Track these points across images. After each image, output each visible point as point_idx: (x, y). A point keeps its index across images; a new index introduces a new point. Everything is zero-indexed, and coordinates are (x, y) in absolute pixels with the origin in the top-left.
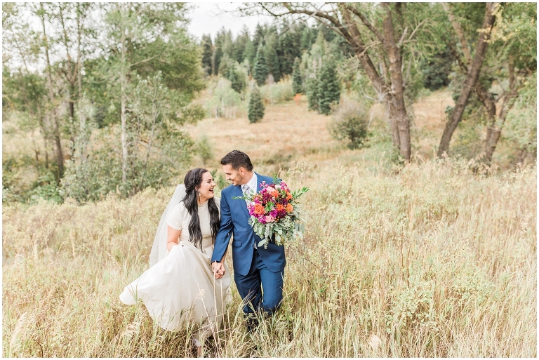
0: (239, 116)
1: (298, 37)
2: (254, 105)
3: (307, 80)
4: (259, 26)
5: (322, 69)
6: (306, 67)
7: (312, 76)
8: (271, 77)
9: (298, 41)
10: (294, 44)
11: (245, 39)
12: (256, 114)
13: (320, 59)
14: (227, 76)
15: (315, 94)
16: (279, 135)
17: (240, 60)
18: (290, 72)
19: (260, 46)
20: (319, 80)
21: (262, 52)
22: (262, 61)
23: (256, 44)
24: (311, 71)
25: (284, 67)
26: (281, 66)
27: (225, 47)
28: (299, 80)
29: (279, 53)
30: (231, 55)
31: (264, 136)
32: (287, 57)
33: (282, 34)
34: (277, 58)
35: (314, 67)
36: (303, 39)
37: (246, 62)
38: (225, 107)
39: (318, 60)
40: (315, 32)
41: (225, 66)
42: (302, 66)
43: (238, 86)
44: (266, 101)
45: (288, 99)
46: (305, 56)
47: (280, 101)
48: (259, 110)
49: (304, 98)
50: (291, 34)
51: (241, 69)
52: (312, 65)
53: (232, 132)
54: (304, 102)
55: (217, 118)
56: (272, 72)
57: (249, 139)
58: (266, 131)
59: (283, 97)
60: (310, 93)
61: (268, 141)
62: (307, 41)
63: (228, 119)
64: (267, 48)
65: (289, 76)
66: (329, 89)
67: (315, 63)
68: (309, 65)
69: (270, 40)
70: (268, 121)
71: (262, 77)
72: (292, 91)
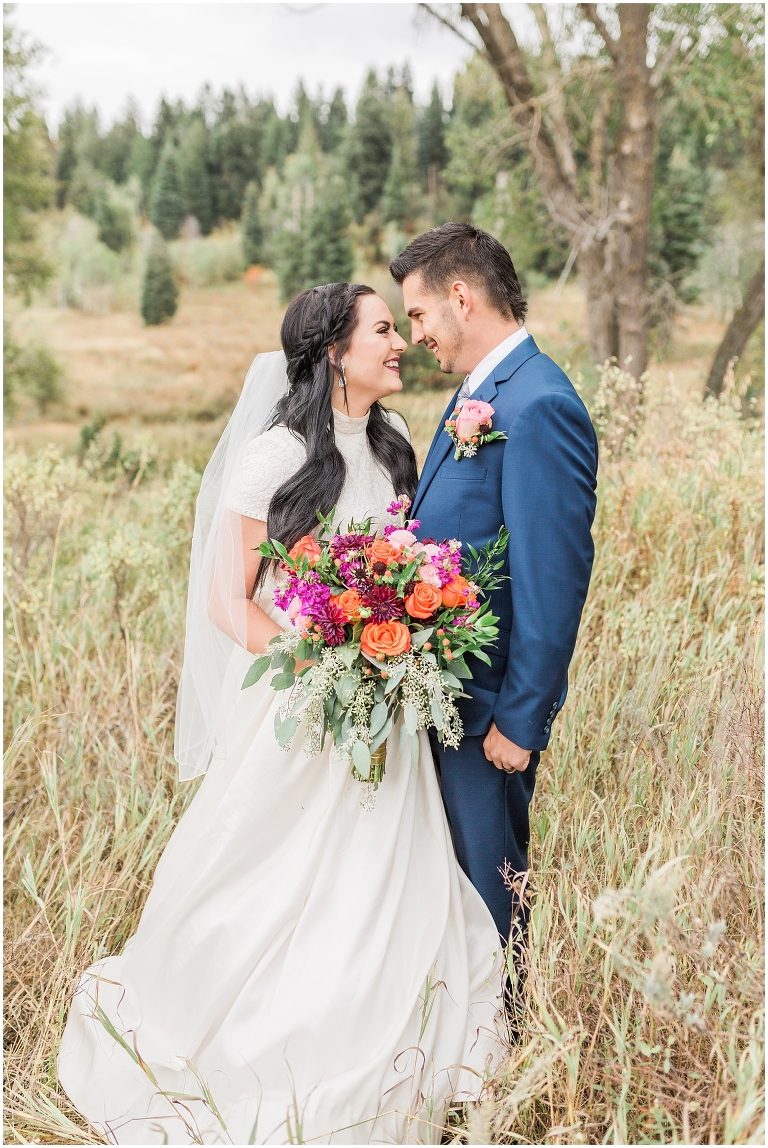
0: (117, 307)
1: (256, 136)
2: (156, 284)
3: (275, 236)
4: (164, 103)
5: (316, 211)
6: (274, 204)
7: (291, 226)
8: (192, 224)
9: (255, 144)
10: (248, 150)
11: (130, 130)
12: (159, 305)
13: (310, 188)
14: (88, 211)
15: (295, 268)
16: (220, 357)
17: (120, 178)
18: (236, 214)
19: (168, 150)
20: (306, 234)
21: (171, 164)
22: (172, 184)
23: (157, 143)
24: (288, 214)
25: (222, 204)
26: (215, 200)
27: (82, 144)
28: (256, 235)
29: (213, 169)
30: (97, 165)
31: (182, 355)
32: (230, 179)
33: (218, 125)
34: (205, 180)
35: (296, 205)
36: (266, 143)
37: (134, 183)
38: (84, 285)
39: (303, 191)
40: (295, 129)
41: (84, 190)
42: (264, 203)
43: (115, 237)
44: (181, 279)
45: (230, 278)
46: (271, 179)
47: (212, 281)
48: (166, 296)
49: (269, 277)
50: (241, 128)
51: (123, 198)
52: (289, 199)
53: (104, 344)
54: (268, 286)
55: (65, 312)
56: (196, 211)
57: (149, 362)
58: (188, 346)
59: (219, 272)
60: (285, 265)
61: (193, 368)
62: (276, 147)
63: (89, 314)
64: (183, 153)
65: (234, 224)
66: (331, 257)
67: (297, 196)
68: (282, 202)
69: (190, 136)
70: (187, 323)
71: (169, 221)
72: (239, 257)
